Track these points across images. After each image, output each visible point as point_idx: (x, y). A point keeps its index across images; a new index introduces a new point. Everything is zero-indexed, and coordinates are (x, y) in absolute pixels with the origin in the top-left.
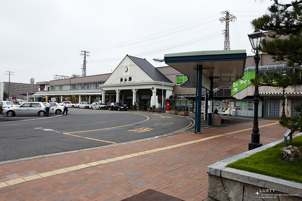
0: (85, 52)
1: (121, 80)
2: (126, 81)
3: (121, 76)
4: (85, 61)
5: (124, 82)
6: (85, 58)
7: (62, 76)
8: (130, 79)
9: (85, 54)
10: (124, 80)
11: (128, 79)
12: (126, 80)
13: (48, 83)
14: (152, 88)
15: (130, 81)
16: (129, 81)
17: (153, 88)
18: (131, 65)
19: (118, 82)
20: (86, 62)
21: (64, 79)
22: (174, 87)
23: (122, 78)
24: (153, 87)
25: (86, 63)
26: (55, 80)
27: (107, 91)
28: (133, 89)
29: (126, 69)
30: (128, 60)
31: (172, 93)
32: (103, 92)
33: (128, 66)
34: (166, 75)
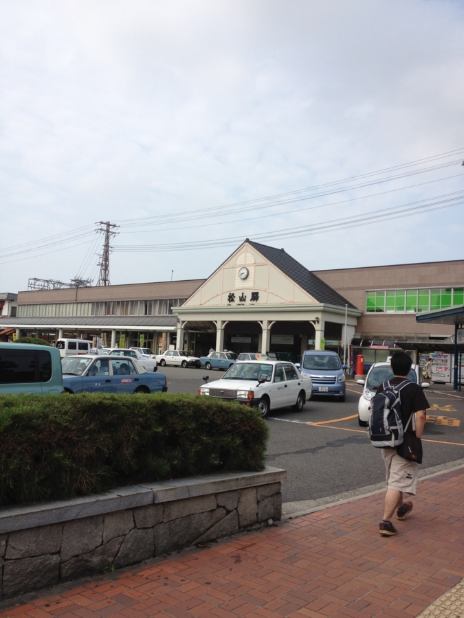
0: (108, 225)
1: (231, 298)
2: (245, 300)
3: (229, 289)
4: (107, 246)
5: (239, 303)
6: (107, 238)
7: (47, 281)
8: (255, 296)
9: (108, 231)
10: (237, 300)
11: (249, 297)
12: (243, 299)
13: (12, 298)
14: (314, 319)
15: (254, 302)
16: (252, 302)
17: (317, 321)
18: (256, 265)
19: (223, 302)
20: (110, 249)
21: (52, 288)
22: (359, 318)
23: (233, 294)
24: (317, 318)
25: (110, 252)
26: (30, 289)
27: (189, 321)
28: (262, 322)
29: (246, 273)
30: (250, 252)
31: (356, 332)
32: (179, 326)
33: (250, 265)
34: (339, 289)
